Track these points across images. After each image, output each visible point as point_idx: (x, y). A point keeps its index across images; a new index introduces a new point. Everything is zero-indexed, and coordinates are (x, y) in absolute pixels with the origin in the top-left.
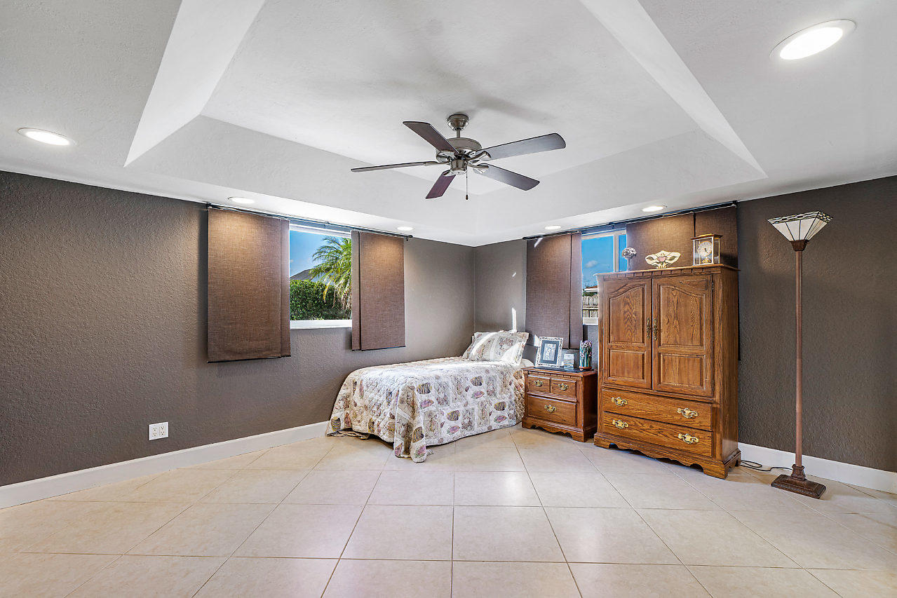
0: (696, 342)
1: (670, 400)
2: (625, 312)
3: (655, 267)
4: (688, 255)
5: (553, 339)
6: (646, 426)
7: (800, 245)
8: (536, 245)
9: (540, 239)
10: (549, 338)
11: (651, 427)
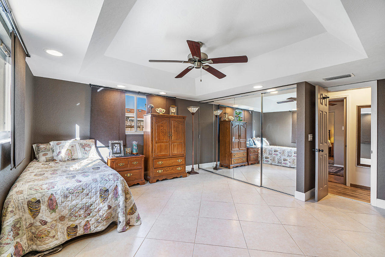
0: (181, 139)
1: (175, 158)
2: (161, 129)
3: (159, 113)
4: (168, 111)
5: (117, 142)
6: (168, 169)
7: (193, 114)
8: (98, 90)
9: (102, 88)
10: (115, 142)
11: (170, 169)
